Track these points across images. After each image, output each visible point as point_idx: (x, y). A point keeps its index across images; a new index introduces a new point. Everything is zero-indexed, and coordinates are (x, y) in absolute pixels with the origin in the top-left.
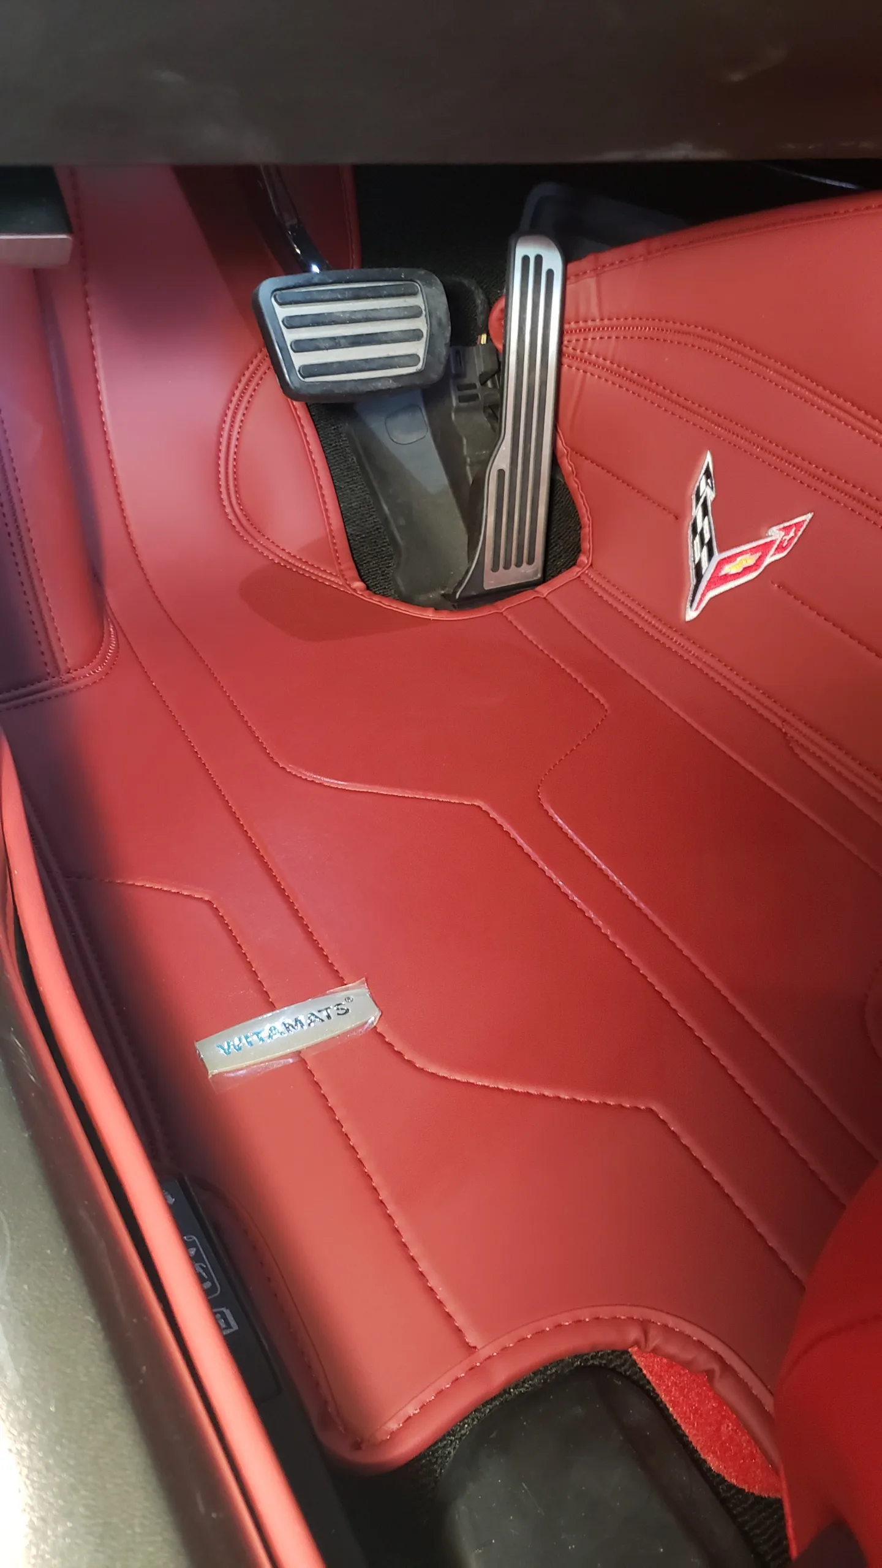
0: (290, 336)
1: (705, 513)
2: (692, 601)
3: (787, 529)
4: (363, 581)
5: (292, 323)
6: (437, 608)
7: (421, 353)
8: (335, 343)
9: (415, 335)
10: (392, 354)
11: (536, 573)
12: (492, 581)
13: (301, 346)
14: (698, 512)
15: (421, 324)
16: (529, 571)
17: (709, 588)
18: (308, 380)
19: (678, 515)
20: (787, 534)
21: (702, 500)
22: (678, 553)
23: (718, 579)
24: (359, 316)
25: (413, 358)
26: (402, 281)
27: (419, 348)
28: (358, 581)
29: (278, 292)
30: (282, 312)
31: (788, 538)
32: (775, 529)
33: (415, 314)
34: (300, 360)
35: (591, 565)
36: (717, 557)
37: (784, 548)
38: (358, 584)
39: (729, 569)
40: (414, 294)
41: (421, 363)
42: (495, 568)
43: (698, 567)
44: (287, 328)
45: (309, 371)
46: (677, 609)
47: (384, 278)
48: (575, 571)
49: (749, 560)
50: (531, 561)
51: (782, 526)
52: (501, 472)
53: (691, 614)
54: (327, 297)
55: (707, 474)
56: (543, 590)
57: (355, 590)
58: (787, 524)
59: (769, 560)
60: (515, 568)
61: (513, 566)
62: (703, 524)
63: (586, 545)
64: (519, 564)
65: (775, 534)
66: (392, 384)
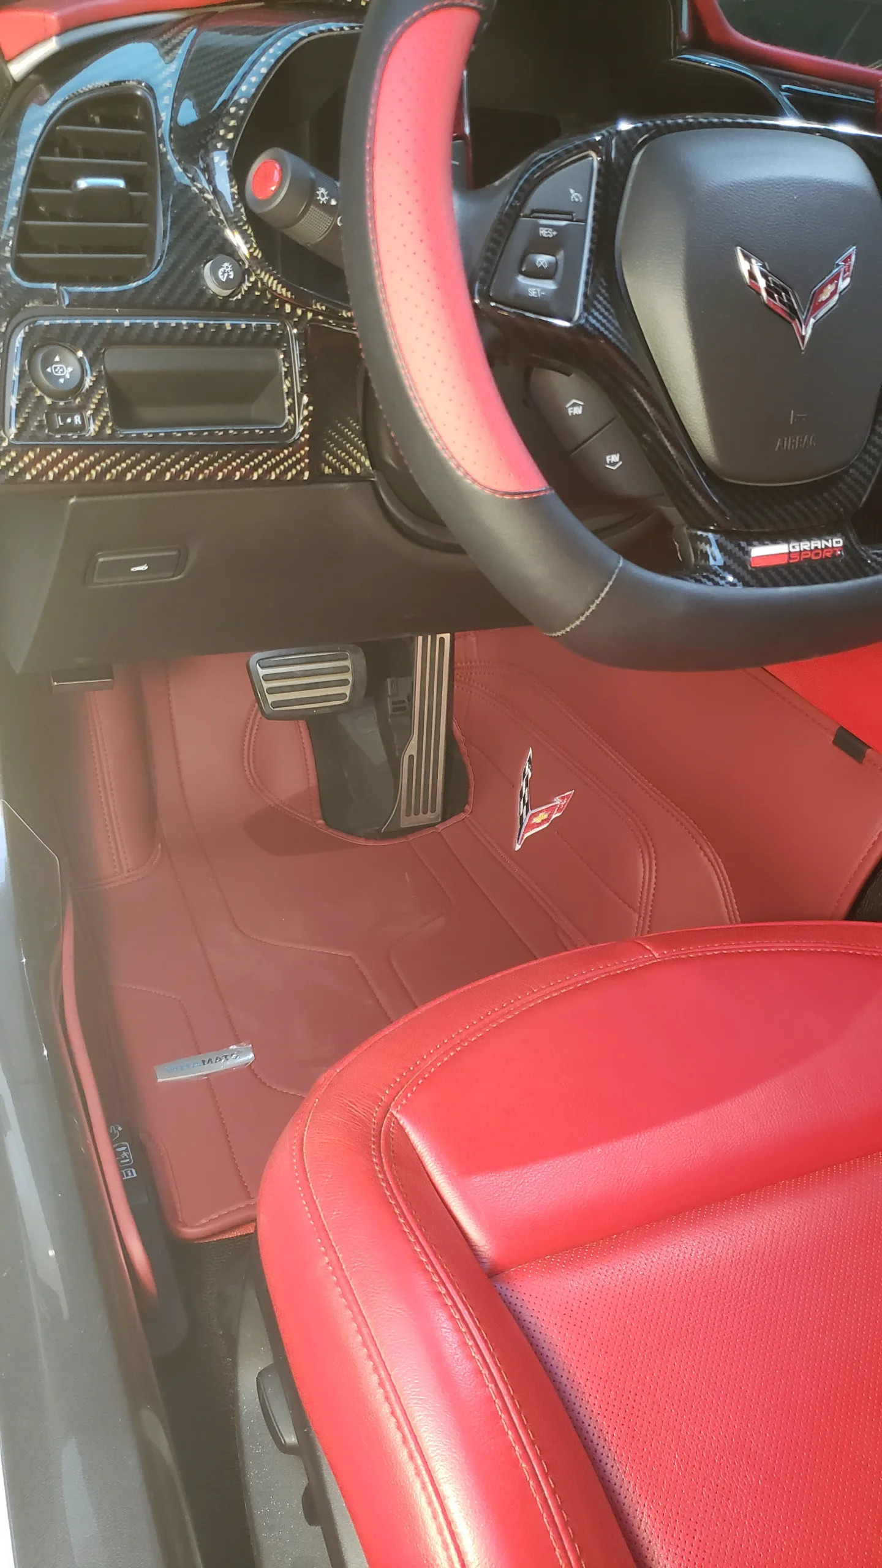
0: (266, 685)
1: (527, 786)
2: (518, 839)
3: (563, 798)
4: (324, 820)
5: (267, 678)
6: (367, 838)
7: (348, 693)
8: (293, 688)
9: (344, 682)
10: (330, 693)
11: (438, 818)
12: (405, 823)
13: (272, 691)
14: (524, 784)
15: (348, 676)
16: (430, 817)
17: (525, 832)
18: (275, 709)
19: (514, 785)
20: (563, 801)
21: (526, 777)
22: (513, 809)
23: (531, 826)
24: (310, 673)
25: (343, 695)
26: (338, 651)
27: (347, 690)
28: (321, 819)
29: (261, 661)
30: (262, 672)
31: (563, 803)
32: (557, 798)
33: (344, 670)
34: (271, 698)
35: (471, 812)
36: (531, 812)
37: (561, 810)
38: (321, 822)
39: (537, 820)
40: (346, 659)
41: (348, 698)
42: (408, 815)
43: (521, 817)
44: (265, 680)
45: (276, 704)
46: (512, 846)
47: (326, 650)
48: (462, 816)
49: (544, 816)
50: (433, 811)
51: (560, 796)
52: (411, 756)
53: (518, 847)
54: (291, 662)
55: (530, 761)
56: (440, 828)
57: (317, 825)
58: (563, 795)
59: (554, 816)
60: (423, 815)
61: (421, 813)
62: (525, 791)
63: (471, 799)
64: (425, 813)
65: (558, 801)
66: (328, 711)
